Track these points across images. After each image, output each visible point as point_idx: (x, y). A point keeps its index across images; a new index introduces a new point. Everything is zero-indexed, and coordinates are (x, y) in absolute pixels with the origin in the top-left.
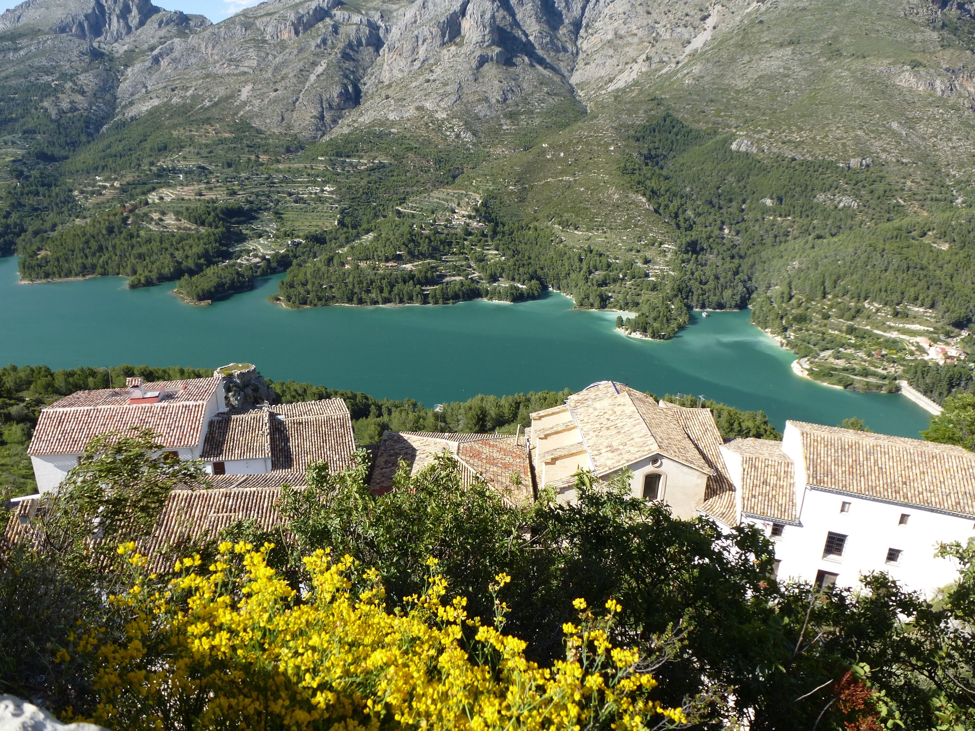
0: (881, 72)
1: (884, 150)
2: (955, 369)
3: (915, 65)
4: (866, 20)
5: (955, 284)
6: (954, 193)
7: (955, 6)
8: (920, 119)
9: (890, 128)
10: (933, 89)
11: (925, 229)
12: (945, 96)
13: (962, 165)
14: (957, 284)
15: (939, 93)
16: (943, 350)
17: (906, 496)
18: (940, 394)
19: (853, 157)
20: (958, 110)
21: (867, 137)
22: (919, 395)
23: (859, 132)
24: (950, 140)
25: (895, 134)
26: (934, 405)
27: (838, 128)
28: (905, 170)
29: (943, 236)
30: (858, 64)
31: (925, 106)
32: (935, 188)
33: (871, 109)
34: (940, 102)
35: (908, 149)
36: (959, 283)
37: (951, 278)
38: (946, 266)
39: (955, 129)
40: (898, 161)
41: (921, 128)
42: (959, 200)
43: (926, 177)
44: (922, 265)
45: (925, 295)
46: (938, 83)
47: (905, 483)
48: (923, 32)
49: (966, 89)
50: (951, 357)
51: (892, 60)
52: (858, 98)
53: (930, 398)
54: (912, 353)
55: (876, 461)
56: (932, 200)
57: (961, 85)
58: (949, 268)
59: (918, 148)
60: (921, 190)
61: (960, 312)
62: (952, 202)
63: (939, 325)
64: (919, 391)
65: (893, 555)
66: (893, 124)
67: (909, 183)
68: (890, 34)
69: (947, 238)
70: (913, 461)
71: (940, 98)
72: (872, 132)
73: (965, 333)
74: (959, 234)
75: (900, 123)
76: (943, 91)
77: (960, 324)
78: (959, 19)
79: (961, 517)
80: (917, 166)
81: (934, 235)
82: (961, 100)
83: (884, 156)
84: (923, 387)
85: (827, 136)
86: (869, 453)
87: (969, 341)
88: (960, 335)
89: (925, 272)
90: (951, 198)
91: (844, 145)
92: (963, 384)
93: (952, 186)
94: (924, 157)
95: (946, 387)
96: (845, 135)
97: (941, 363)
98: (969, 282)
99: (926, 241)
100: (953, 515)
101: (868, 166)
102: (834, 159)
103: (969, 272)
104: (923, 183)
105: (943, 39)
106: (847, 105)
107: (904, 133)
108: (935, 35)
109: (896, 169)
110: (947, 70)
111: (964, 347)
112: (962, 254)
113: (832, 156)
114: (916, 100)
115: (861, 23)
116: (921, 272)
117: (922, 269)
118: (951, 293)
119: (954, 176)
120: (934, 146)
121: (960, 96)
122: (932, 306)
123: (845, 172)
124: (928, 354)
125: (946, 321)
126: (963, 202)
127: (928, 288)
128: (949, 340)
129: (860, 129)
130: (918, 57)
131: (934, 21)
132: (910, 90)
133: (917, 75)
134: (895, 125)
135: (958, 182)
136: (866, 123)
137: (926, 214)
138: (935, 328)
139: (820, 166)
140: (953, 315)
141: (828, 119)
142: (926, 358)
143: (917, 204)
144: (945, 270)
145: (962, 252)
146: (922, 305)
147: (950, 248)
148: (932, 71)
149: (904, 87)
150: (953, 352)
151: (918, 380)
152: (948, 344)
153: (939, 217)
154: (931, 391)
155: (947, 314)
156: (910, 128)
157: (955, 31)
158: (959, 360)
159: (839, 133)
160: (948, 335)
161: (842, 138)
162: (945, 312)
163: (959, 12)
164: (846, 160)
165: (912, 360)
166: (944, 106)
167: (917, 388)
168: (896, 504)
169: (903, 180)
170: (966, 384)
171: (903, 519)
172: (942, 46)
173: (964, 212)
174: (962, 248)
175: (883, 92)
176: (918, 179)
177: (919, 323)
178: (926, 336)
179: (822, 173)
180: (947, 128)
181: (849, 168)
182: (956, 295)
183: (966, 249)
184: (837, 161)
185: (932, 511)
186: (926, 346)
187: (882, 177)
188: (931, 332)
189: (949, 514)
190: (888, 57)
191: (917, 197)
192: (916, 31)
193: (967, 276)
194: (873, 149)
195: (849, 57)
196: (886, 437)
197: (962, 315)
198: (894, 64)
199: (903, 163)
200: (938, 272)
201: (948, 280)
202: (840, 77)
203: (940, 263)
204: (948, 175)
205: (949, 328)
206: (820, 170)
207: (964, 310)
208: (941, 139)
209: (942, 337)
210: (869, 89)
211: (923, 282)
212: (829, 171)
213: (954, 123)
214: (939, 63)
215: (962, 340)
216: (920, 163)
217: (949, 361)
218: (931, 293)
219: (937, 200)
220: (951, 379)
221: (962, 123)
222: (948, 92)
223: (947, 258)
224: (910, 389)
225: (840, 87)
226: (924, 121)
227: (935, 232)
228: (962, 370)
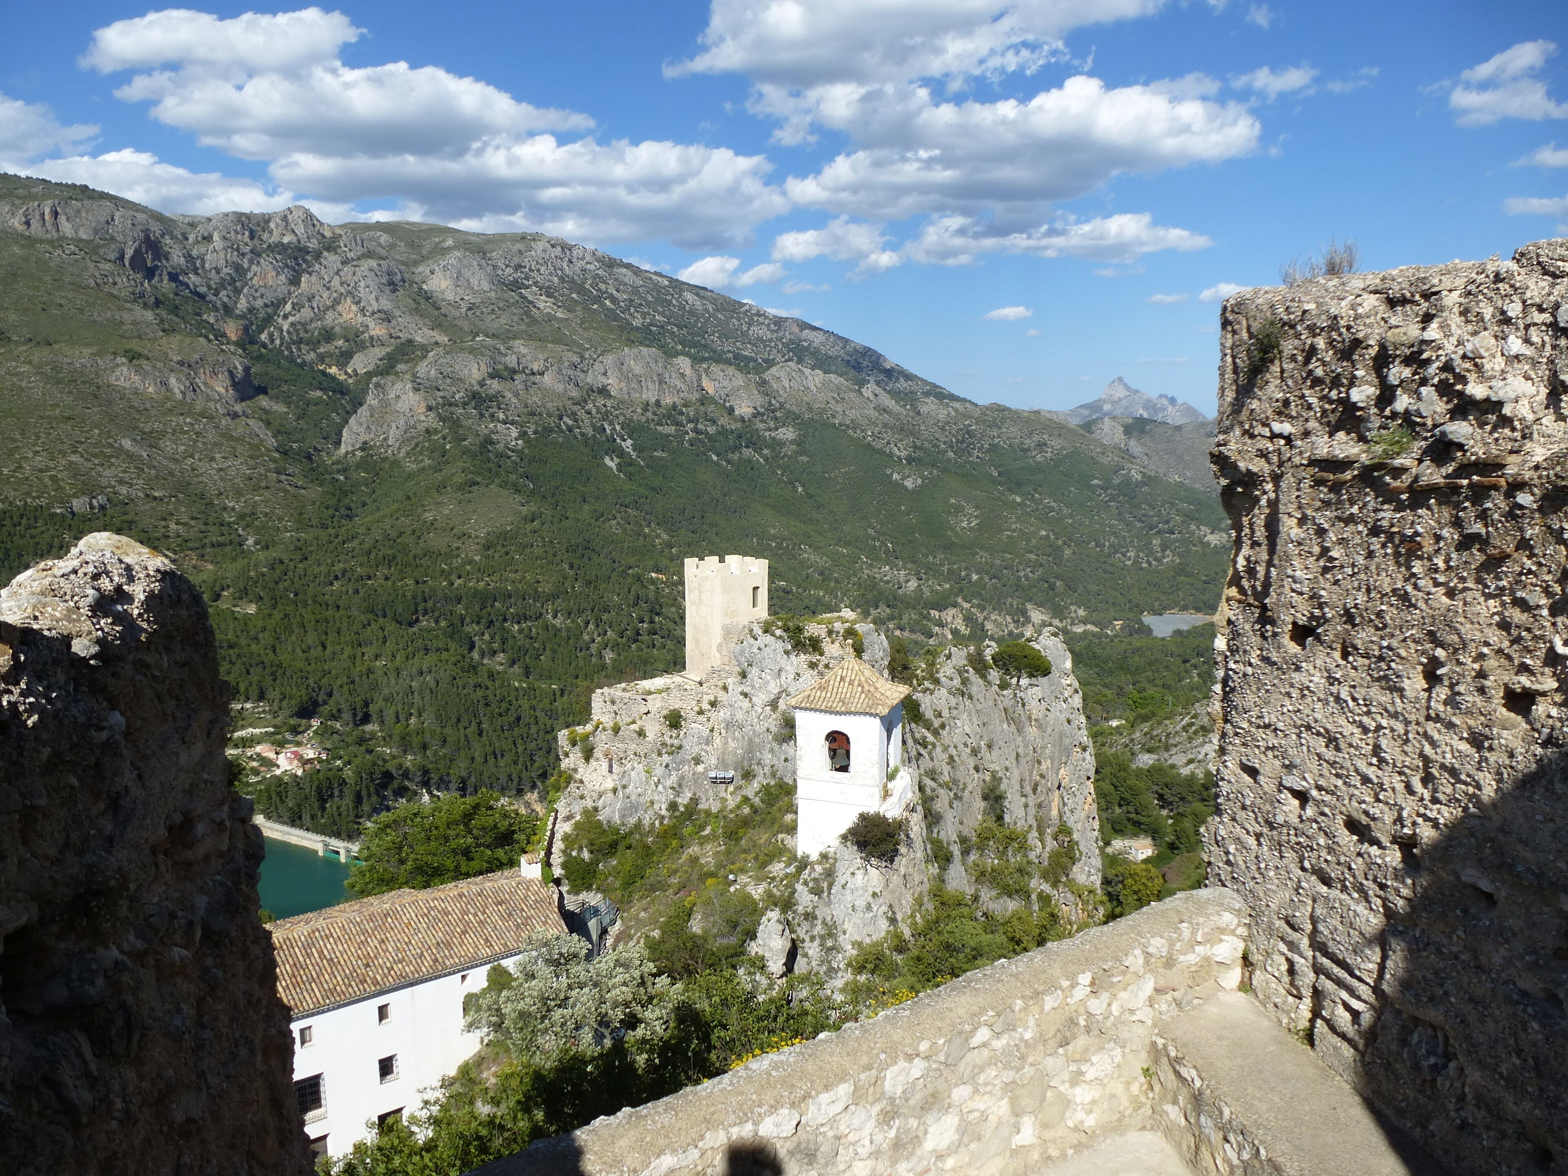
0: (84, 366)
1: (121, 482)
2: (320, 776)
3: (133, 356)
4: (37, 289)
5: (282, 658)
6: (240, 531)
7: (166, 278)
8: (163, 433)
9: (121, 449)
10: (168, 389)
11: (217, 589)
12: (188, 400)
13: (239, 493)
14: (284, 657)
15: (179, 396)
16: (296, 754)
17: (375, 982)
18: (313, 817)
19: (75, 496)
20: (211, 418)
21: (90, 465)
22: (285, 828)
23: (74, 458)
24: (213, 459)
25: (130, 456)
26: (310, 835)
27: (36, 453)
28: (162, 508)
29: (243, 594)
30: (40, 355)
31: (163, 414)
32: (212, 529)
33: (84, 421)
34: (183, 408)
35: (157, 477)
36: (286, 655)
37: (274, 652)
38: (261, 635)
39: (215, 444)
40: (148, 496)
41: (167, 445)
42: (250, 541)
43: (195, 515)
44: (229, 641)
45: (246, 683)
46: (173, 381)
47: (368, 965)
48: (130, 310)
49: (213, 389)
50: (310, 761)
51: (94, 349)
52: (58, 405)
53: (301, 827)
54: (256, 772)
55: (321, 953)
56: (213, 545)
57: (206, 384)
58: (266, 638)
59: (171, 474)
60: (193, 533)
61: (300, 694)
62: (241, 545)
63: (279, 721)
64: (284, 823)
65: (386, 1067)
66: (123, 442)
67: (173, 526)
68: (81, 311)
69: (251, 596)
70: (364, 932)
71: (183, 403)
72: (95, 456)
73: (315, 723)
74: (264, 588)
75: (134, 440)
76: (183, 393)
77: (306, 711)
78: (176, 294)
79: (445, 975)
80: (178, 499)
81: (232, 595)
82: (211, 404)
83: (124, 490)
84: (286, 815)
85: (20, 467)
86: (307, 947)
87: (325, 732)
88: (311, 726)
89: (237, 651)
90: (237, 539)
91: (53, 478)
92: (336, 793)
93: (234, 523)
94: (184, 486)
95: (316, 805)
96: (52, 464)
97: (300, 773)
98: (298, 650)
99: (223, 605)
100: (436, 978)
101: (102, 507)
102: (43, 502)
103: (294, 638)
104: (193, 523)
105: (162, 321)
106: (42, 418)
107: (145, 455)
108: (149, 315)
109: (147, 507)
110: (181, 363)
111: (321, 742)
112: (277, 615)
113: (38, 497)
114: (148, 405)
115: (30, 292)
116: (231, 651)
117: (231, 647)
118: (280, 671)
119: (233, 509)
120: (193, 470)
121: (209, 399)
122: (261, 697)
123: (68, 521)
124: (278, 767)
125: (287, 712)
126: (257, 543)
127: (248, 673)
128: (299, 738)
129: (74, 452)
130: (134, 345)
131: (142, 295)
132: (136, 392)
133: (138, 370)
134: (127, 444)
135: (241, 517)
136: (81, 443)
137: (210, 567)
138: (275, 727)
139: (22, 516)
140: (293, 702)
141: (15, 440)
142: (278, 772)
143: (194, 555)
144: (262, 642)
145: (275, 612)
146: (247, 699)
147: (259, 609)
148: (159, 365)
149: (124, 388)
150: (310, 753)
151: (277, 808)
152: (299, 744)
153: (231, 570)
154: (300, 818)
155: (284, 703)
156: (151, 446)
157: (175, 310)
158: (320, 761)
159: (40, 461)
160: (295, 731)
161: (48, 469)
162: (281, 701)
163: (173, 285)
164: (64, 502)
165: (258, 782)
166: (190, 414)
167: (280, 819)
168: (368, 998)
169: (163, 523)
170: (341, 791)
171: (383, 1013)
172: (164, 331)
173: (262, 555)
174: (274, 606)
175: (95, 396)
176: (186, 519)
177: (252, 725)
178: (266, 742)
179: (29, 527)
180: (204, 444)
181: (73, 513)
182: (288, 673)
183: (280, 607)
184: (49, 506)
185: (411, 985)
186: (272, 755)
187: (130, 523)
188: (272, 734)
189: (431, 979)
190: (88, 345)
191: (191, 545)
192: (121, 308)
193: (293, 643)
194: (104, 482)
195: (24, 344)
196: (315, 914)
197: (305, 698)
198: (100, 354)
199: (155, 498)
200: (254, 647)
201: (271, 654)
202: (17, 374)
203: (253, 633)
204: (225, 509)
205: (293, 721)
206: (24, 521)
207: (304, 691)
208: (200, 460)
209: (288, 736)
210: (71, 393)
211: (238, 666)
212: (40, 522)
213: (211, 436)
214: (166, 354)
215: (315, 732)
216: (181, 496)
217: (307, 767)
218: (254, 678)
219: (220, 545)
220: (319, 790)
221: (222, 435)
222: (190, 395)
223: (260, 624)
224: (270, 824)
225: (21, 388)
226: (169, 436)
227: (231, 590)
228: (330, 774)
